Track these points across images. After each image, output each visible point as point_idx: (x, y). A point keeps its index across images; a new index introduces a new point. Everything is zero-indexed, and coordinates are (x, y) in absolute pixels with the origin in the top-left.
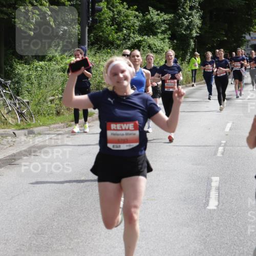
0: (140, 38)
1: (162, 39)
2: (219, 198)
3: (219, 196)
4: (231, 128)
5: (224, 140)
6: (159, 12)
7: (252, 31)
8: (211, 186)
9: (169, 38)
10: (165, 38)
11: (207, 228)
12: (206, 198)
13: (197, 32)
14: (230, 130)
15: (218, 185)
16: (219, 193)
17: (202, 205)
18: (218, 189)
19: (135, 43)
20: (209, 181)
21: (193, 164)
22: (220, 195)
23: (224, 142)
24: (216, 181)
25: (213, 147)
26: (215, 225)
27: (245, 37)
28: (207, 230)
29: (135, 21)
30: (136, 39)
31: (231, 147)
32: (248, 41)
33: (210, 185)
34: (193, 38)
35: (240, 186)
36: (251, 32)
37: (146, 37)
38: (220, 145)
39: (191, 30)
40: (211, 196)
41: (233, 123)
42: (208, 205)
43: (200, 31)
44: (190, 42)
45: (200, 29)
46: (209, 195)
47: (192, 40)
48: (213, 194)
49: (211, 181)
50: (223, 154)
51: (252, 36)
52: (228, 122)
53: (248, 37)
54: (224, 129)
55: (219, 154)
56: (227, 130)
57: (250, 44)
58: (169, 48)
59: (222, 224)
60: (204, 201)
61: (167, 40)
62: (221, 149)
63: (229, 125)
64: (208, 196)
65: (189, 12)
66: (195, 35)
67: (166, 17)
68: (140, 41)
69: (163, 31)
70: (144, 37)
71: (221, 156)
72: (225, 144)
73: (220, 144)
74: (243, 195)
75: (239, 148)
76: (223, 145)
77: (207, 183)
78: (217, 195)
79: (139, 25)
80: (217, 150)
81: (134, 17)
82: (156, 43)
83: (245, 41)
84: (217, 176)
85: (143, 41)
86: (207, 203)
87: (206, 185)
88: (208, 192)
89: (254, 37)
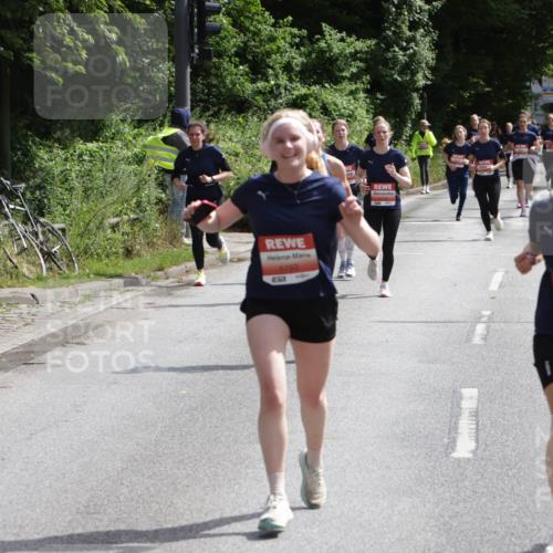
0: (304, 91)
1: (352, 93)
2: (477, 433)
3: (477, 429)
4: (502, 282)
5: (487, 310)
6: (344, 34)
7: (546, 75)
8: (461, 409)
9: (366, 91)
10: (357, 89)
11: (453, 498)
12: (449, 433)
13: (426, 77)
14: (501, 286)
15: (474, 406)
16: (477, 424)
17: (442, 450)
18: (476, 414)
20: (456, 398)
21: (420, 362)
22: (480, 427)
23: (488, 313)
24: (471, 398)
25: (463, 324)
26: (468, 493)
27: (529, 88)
28: (452, 503)
29: (294, 54)
30: (296, 93)
31: (503, 325)
32: (538, 96)
33: (459, 406)
34: (417, 90)
35: (524, 408)
36: (544, 78)
37: (315, 88)
38: (478, 320)
39: (414, 74)
40: (460, 431)
41: (507, 272)
42: (453, 449)
43: (433, 75)
44: (411, 98)
45: (433, 70)
46: (457, 428)
47: (415, 95)
48: (466, 425)
49: (461, 397)
50: (485, 338)
51: (544, 84)
52: (495, 271)
53: (536, 88)
54: (488, 285)
55: (477, 340)
56: (494, 287)
57: (541, 103)
58: (367, 111)
59: (485, 490)
60: (446, 440)
61: (362, 95)
62: (480, 329)
63: (498, 277)
64: (453, 429)
65: (408, 33)
66: (421, 83)
67: (361, 45)
68: (305, 97)
69: (353, 75)
70: (313, 88)
71: (482, 342)
72: (490, 317)
73: (480, 318)
74: (531, 427)
75: (519, 326)
76: (483, 319)
77: (452, 402)
78: (474, 426)
79: (303, 63)
80: (473, 331)
81: (292, 47)
82: (339, 101)
83: (531, 98)
84: (473, 387)
85: (311, 95)
86: (452, 445)
87: (449, 405)
88: (454, 420)
89: (549, 87)
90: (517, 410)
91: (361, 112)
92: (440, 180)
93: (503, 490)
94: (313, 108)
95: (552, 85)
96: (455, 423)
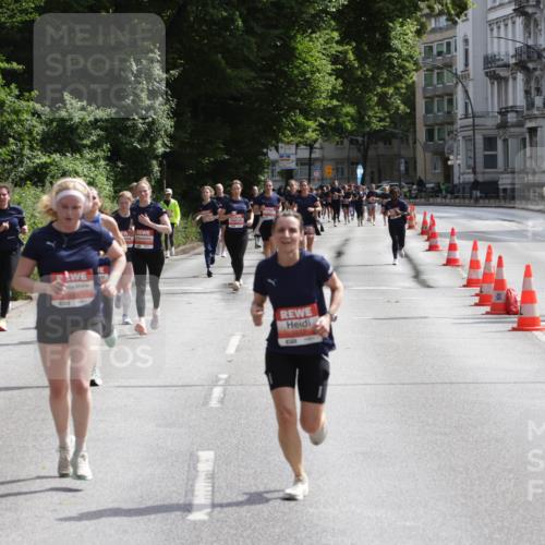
0: (45, 159)
1: (92, 161)
2: (213, 495)
3: (213, 491)
4: (238, 346)
5: (224, 373)
6: (85, 103)
7: (283, 142)
8: (197, 471)
9: (106, 158)
10: (97, 157)
12: (185, 496)
13: (164, 145)
14: (237, 351)
15: (210, 468)
16: (213, 487)
18: (212, 477)
19: (35, 168)
20: (193, 460)
21: (158, 426)
22: (216, 489)
23: (224, 376)
24: (207, 461)
25: (200, 388)
27: (266, 154)
29: (34, 123)
30: (37, 161)
31: (239, 388)
32: (274, 163)
33: (195, 468)
34: (156, 157)
35: (259, 470)
36: (280, 145)
37: (56, 157)
38: (215, 383)
39: (153, 141)
40: (196, 493)
41: (244, 336)
42: (190, 512)
43: (171, 142)
44: (150, 166)
45: (171, 137)
46: (193, 490)
47: (154, 162)
48: (202, 488)
49: (198, 460)
50: (222, 401)
51: (281, 151)
52: (232, 335)
53: (272, 155)
54: (225, 349)
55: (214, 403)
56: (231, 350)
57: (278, 169)
58: (108, 179)
61: (102, 163)
62: (217, 392)
63: (235, 341)
64: (191, 491)
66: (161, 150)
67: (100, 113)
68: (45, 166)
69: (93, 143)
70: (54, 156)
71: (218, 405)
72: (227, 380)
73: (217, 381)
75: (255, 389)
76: (221, 382)
77: (189, 466)
78: (210, 489)
79: (43, 131)
80: (210, 395)
81: (33, 115)
82: (79, 170)
83: (268, 163)
84: (208, 450)
85: (51, 164)
86: (188, 508)
87: (186, 468)
88: (190, 483)
89: (285, 154)
90: (252, 471)
91: (102, 179)
92: (179, 246)
94: (52, 177)
95: (288, 152)
96: (192, 486)
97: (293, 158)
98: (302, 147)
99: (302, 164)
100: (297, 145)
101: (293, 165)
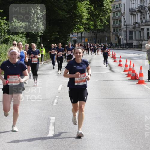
0: (8, 36)
1: (21, 37)
2: (54, 129)
3: (54, 128)
7: (74, 32)
8: (50, 123)
9: (25, 36)
10: (23, 36)
11: (48, 147)
12: (47, 129)
13: (41, 33)
14: (61, 89)
15: (54, 122)
16: (55, 127)
17: (45, 134)
18: (54, 124)
19: (5, 39)
20: (49, 120)
21: (39, 110)
23: (58, 96)
24: (53, 120)
25: (51, 100)
26: (52, 146)
27: (69, 35)
28: (47, 148)
29: (5, 27)
30: (6, 37)
31: (62, 100)
32: (71, 38)
33: (50, 122)
34: (39, 36)
35: (67, 122)
36: (73, 33)
37: (12, 36)
38: (55, 98)
40: (50, 129)
41: (63, 85)
42: (48, 134)
43: (43, 32)
44: (37, 38)
47: (38, 38)
48: (52, 127)
49: (50, 120)
50: (57, 103)
52: (60, 85)
53: (71, 36)
54: (58, 89)
55: (55, 104)
56: (60, 89)
57: (72, 40)
58: (26, 42)
59: (56, 145)
60: (46, 131)
61: (24, 38)
62: (56, 101)
63: (61, 87)
64: (48, 128)
66: (40, 34)
68: (8, 38)
70: (11, 36)
71: (56, 105)
72: (58, 98)
73: (56, 98)
74: (69, 127)
75: (66, 100)
76: (57, 98)
77: (48, 121)
78: (54, 127)
79: (8, 29)
80: (53, 102)
81: (5, 24)
82: (18, 40)
83: (70, 38)
84: (54, 117)
85: (10, 38)
86: (48, 132)
87: (47, 122)
88: (48, 126)
89: (74, 35)
90: (65, 123)
91: (24, 42)
92: (45, 60)
93: (61, 144)
94: (11, 41)
95: (75, 35)
96: (49, 127)
97: (77, 36)
98: (79, 33)
99: (79, 38)
100: (78, 33)
101: (76, 39)
